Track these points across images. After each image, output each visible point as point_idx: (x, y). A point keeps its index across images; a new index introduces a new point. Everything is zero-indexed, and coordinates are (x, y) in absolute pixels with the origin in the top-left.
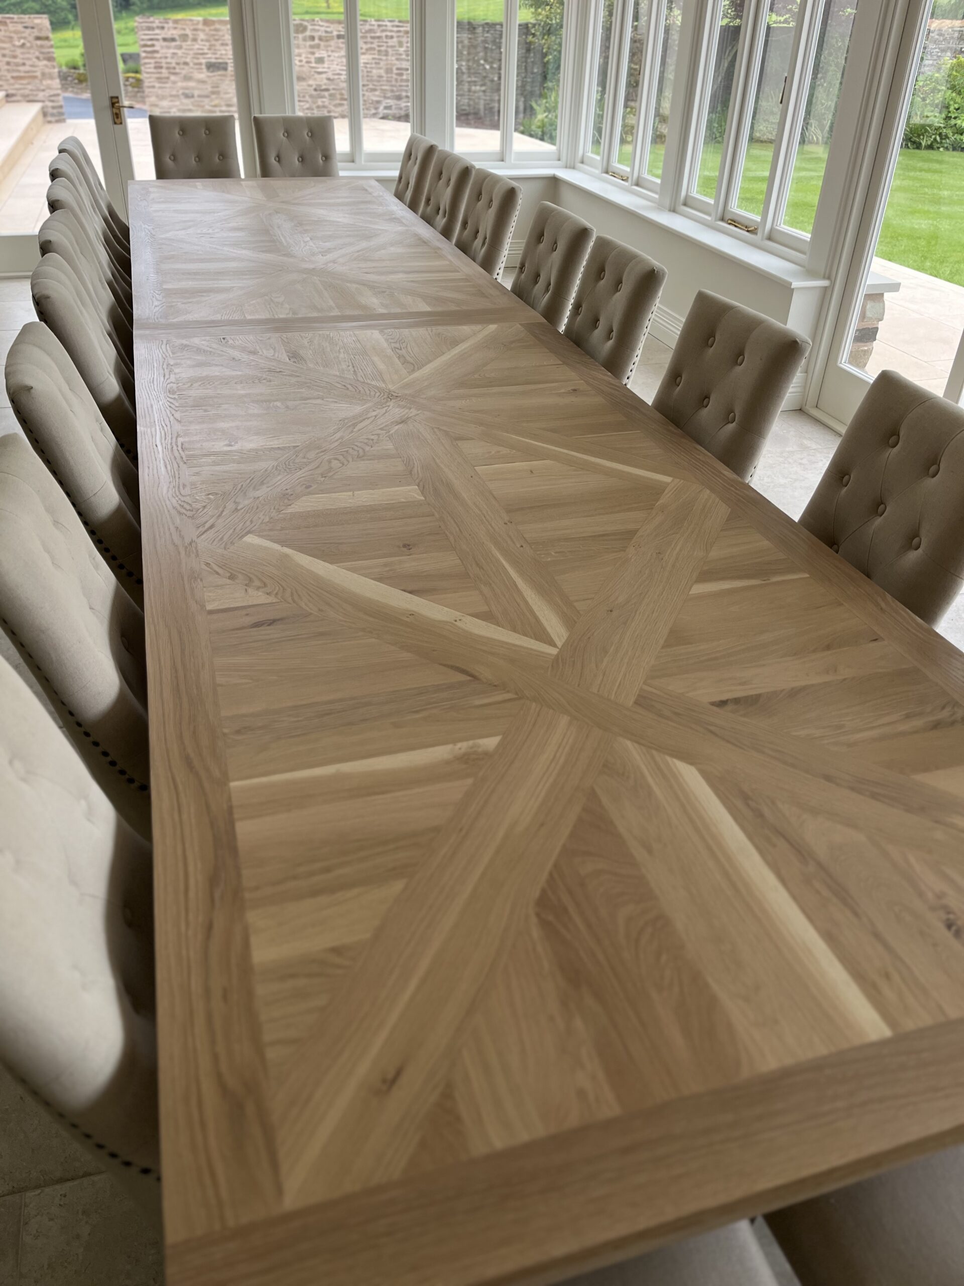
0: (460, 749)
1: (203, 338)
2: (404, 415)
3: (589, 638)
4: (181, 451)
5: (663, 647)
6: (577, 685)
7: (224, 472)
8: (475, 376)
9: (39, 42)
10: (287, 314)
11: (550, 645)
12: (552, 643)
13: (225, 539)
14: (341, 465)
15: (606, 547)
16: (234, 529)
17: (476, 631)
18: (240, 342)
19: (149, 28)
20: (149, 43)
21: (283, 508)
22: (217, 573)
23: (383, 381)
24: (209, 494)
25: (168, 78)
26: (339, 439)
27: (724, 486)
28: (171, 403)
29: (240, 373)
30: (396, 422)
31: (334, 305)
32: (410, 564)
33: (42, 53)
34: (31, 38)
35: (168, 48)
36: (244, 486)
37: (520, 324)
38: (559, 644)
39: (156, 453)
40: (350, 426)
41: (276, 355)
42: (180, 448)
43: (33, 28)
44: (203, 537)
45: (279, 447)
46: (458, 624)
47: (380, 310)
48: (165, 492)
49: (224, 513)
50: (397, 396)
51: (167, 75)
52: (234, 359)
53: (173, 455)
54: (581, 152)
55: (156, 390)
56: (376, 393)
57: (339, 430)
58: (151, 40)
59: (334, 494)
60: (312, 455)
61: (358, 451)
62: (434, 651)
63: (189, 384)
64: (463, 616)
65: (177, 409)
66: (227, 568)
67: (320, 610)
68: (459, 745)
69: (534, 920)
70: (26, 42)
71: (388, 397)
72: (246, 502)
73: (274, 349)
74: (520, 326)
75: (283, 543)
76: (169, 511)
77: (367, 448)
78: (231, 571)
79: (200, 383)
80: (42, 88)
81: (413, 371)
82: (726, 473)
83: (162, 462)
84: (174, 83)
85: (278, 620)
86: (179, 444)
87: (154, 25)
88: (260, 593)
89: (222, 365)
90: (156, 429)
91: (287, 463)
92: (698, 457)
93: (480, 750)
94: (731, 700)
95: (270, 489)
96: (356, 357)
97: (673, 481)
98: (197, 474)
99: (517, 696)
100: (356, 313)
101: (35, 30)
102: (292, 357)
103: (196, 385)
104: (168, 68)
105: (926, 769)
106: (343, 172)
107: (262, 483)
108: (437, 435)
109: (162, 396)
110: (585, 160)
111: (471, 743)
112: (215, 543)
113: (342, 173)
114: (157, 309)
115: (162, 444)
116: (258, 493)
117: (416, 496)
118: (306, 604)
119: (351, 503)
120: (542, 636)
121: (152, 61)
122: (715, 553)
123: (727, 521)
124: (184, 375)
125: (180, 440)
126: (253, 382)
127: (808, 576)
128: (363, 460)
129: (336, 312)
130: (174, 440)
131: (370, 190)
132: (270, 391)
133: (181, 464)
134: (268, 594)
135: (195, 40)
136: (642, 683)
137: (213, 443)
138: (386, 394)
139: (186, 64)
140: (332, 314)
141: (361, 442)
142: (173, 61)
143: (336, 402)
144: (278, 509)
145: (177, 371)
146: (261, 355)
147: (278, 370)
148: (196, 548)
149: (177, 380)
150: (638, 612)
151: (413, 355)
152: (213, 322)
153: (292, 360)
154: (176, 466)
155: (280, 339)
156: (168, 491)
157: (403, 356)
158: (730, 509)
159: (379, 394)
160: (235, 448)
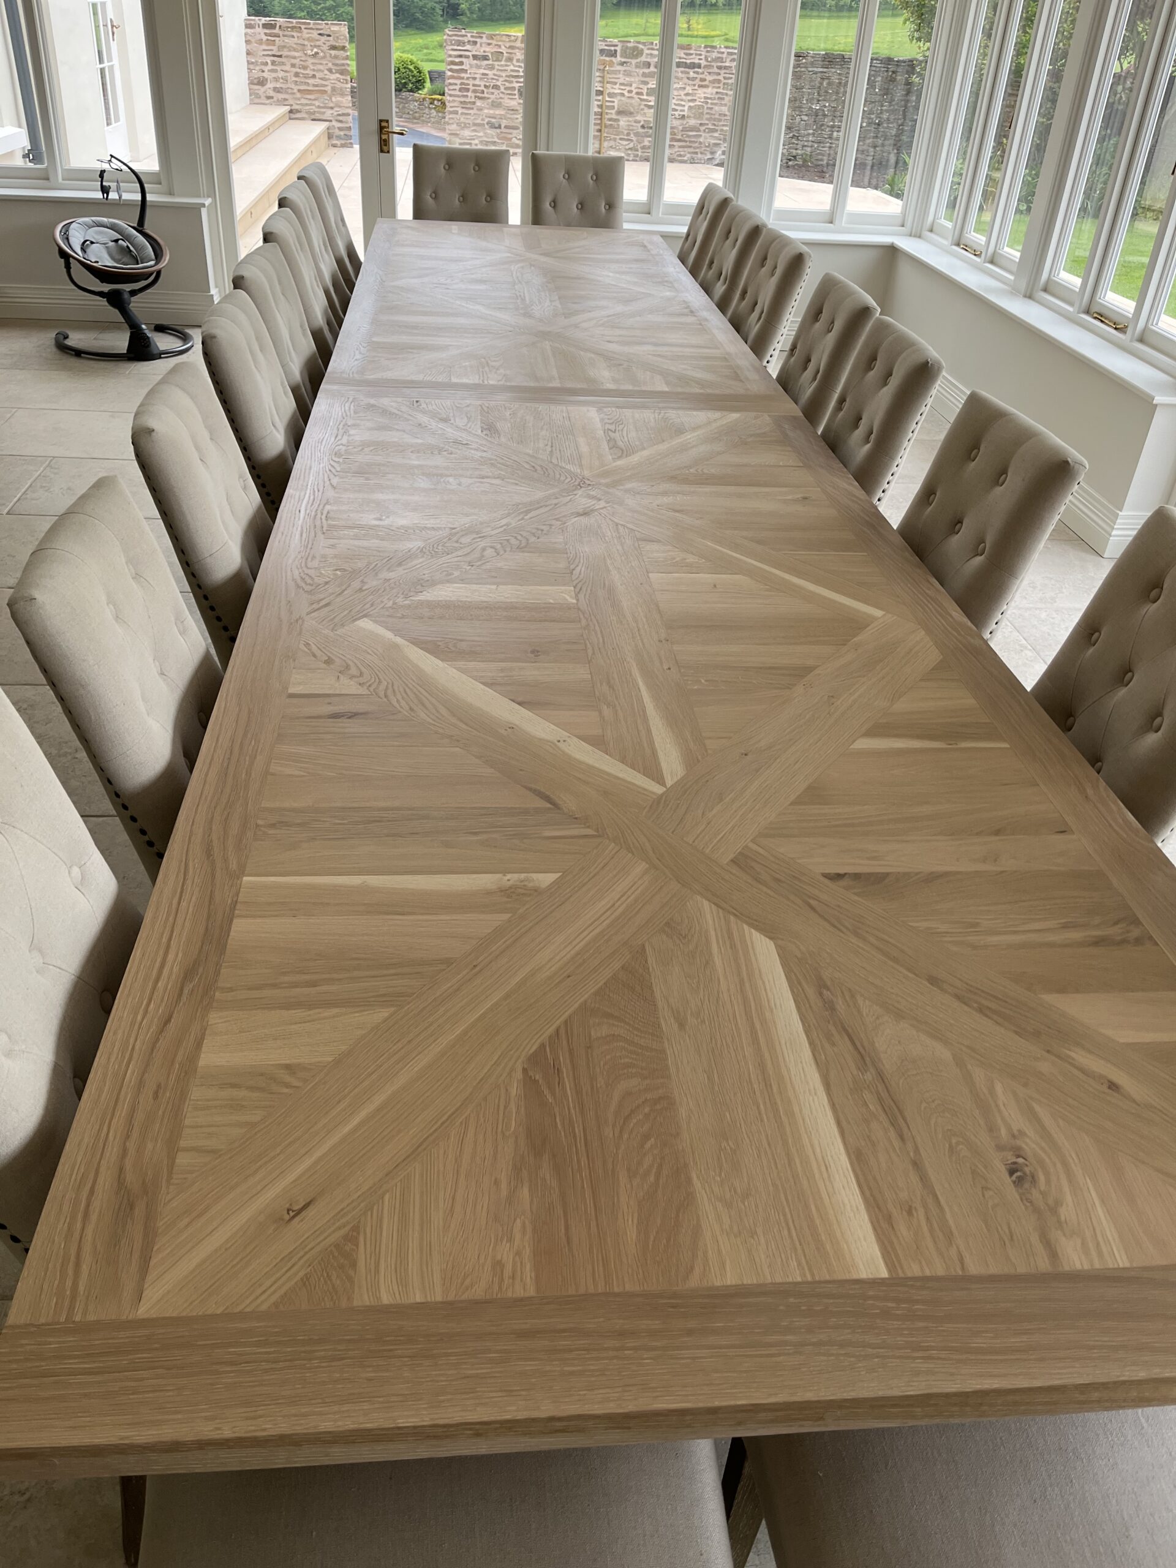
0: (508, 880)
1: (394, 399)
2: (589, 507)
3: (707, 781)
4: (324, 520)
5: (792, 804)
6: (671, 831)
7: (363, 548)
8: (691, 470)
9: (333, 52)
10: (499, 381)
11: (658, 783)
12: (661, 781)
13: (336, 620)
14: (496, 554)
15: (771, 682)
16: (350, 611)
17: (578, 756)
18: (434, 407)
19: (459, 43)
20: (457, 60)
21: (412, 594)
22: (314, 656)
23: (581, 466)
24: (336, 570)
25: (474, 103)
26: (504, 525)
27: (947, 629)
28: (332, 466)
29: (420, 441)
30: (578, 513)
31: (557, 376)
32: (531, 672)
33: (336, 65)
34: (325, 48)
35: (478, 67)
36: (379, 565)
37: (769, 415)
38: (669, 783)
39: (297, 519)
40: (522, 513)
41: (469, 425)
42: (324, 517)
43: (329, 36)
44: (313, 614)
45: (433, 528)
46: (561, 745)
47: (608, 385)
48: (290, 561)
49: (346, 592)
50: (589, 485)
51: (473, 100)
52: (420, 425)
53: (314, 522)
54: (930, 218)
55: (322, 451)
56: (567, 478)
57: (509, 515)
58: (461, 56)
59: (475, 585)
60: (466, 540)
61: (521, 541)
62: (521, 770)
63: (360, 448)
64: (569, 737)
65: (336, 474)
66: (328, 651)
67: (411, 709)
68: (509, 876)
69: (519, 1075)
70: (319, 51)
71: (579, 485)
72: (375, 583)
73: (469, 419)
74: (768, 418)
75: (397, 632)
76: (286, 583)
77: (532, 539)
78: (329, 654)
79: (372, 448)
80: (331, 105)
81: (620, 458)
82: (954, 614)
83: (299, 529)
84: (480, 109)
85: (361, 714)
86: (325, 512)
87: (466, 39)
88: (352, 683)
89: (404, 431)
90: (306, 493)
91: (435, 546)
92: (927, 591)
93: (531, 885)
94: (849, 874)
95: (406, 571)
96: (559, 436)
97: (884, 615)
98: (333, 546)
99: (596, 833)
100: (579, 386)
101: (331, 38)
102: (486, 429)
103: (367, 450)
104: (474, 91)
105: (1062, 990)
106: (628, 224)
107: (400, 564)
108: (619, 533)
109: (326, 459)
110: (934, 229)
111: (523, 876)
112: (324, 622)
113: (626, 226)
114: (356, 362)
115: (306, 510)
116: (391, 575)
117: (568, 598)
118: (398, 701)
119: (490, 597)
120: (654, 772)
121: (458, 82)
122: (902, 705)
123: (933, 669)
124: (357, 438)
125: (328, 507)
126: (432, 453)
127: (1008, 746)
128: (523, 552)
129: (556, 384)
130: (321, 506)
131: (649, 247)
132: (446, 464)
133: (319, 533)
134: (360, 684)
135: (510, 59)
136: (750, 839)
137: (362, 515)
138: (578, 480)
139: (496, 87)
140: (551, 385)
141: (528, 531)
142: (482, 83)
143: (517, 484)
144: (407, 594)
145: (352, 432)
146: (452, 424)
147: (465, 442)
148: (301, 626)
149: (348, 442)
150: (778, 760)
151: (626, 439)
152: (412, 382)
153: (484, 433)
154: (312, 534)
155: (480, 408)
156: (294, 561)
157: (614, 439)
158: (941, 657)
159: (570, 479)
160: (386, 522)
